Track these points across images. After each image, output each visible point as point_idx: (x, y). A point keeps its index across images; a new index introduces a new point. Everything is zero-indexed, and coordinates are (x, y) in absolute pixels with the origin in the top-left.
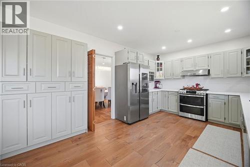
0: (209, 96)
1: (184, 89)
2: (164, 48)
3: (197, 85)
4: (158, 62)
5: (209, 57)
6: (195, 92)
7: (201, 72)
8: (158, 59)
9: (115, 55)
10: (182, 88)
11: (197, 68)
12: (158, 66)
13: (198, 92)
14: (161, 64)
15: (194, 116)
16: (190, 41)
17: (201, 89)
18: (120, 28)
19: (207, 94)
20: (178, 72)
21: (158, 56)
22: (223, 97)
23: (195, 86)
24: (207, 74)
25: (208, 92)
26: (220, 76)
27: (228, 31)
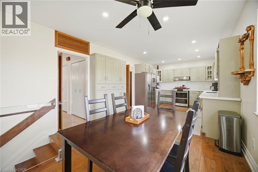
0: (190, 92)
1: (176, 88)
2: (163, 62)
3: (183, 86)
4: (158, 70)
5: (190, 69)
6: (182, 90)
7: (185, 78)
8: (158, 68)
9: (135, 66)
10: (175, 88)
11: (183, 76)
12: (158, 73)
13: (184, 90)
14: (160, 72)
15: (182, 105)
16: (179, 59)
17: (185, 88)
18: (145, 53)
19: (189, 91)
20: (172, 78)
21: (158, 66)
22: (197, 92)
23: (182, 87)
24: (188, 79)
25: (189, 90)
26: (195, 81)
27: (199, 57)
